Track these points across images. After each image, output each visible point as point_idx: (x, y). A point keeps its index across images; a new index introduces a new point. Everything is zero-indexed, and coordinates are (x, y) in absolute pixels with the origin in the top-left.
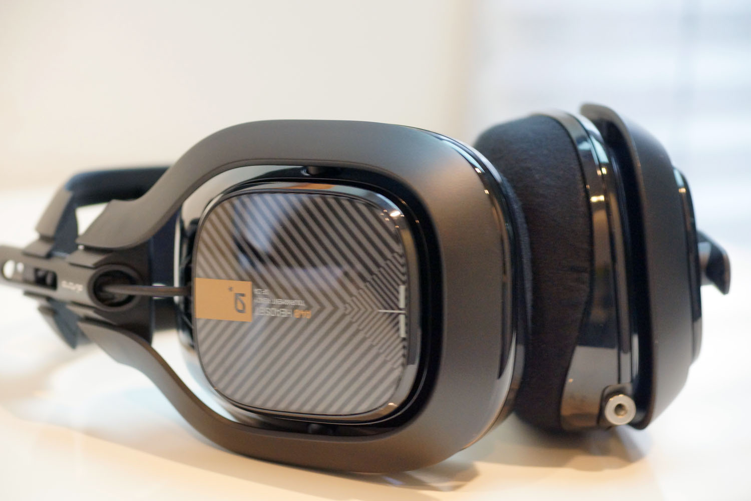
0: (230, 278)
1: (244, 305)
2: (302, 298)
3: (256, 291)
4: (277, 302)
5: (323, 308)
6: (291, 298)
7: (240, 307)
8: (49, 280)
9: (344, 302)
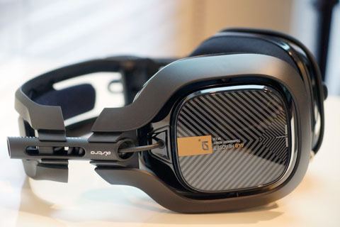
0: (198, 135)
1: (207, 146)
2: (238, 138)
3: (214, 139)
4: (226, 142)
5: (248, 141)
6: (232, 139)
7: (205, 147)
8: (81, 151)
9: (259, 136)
